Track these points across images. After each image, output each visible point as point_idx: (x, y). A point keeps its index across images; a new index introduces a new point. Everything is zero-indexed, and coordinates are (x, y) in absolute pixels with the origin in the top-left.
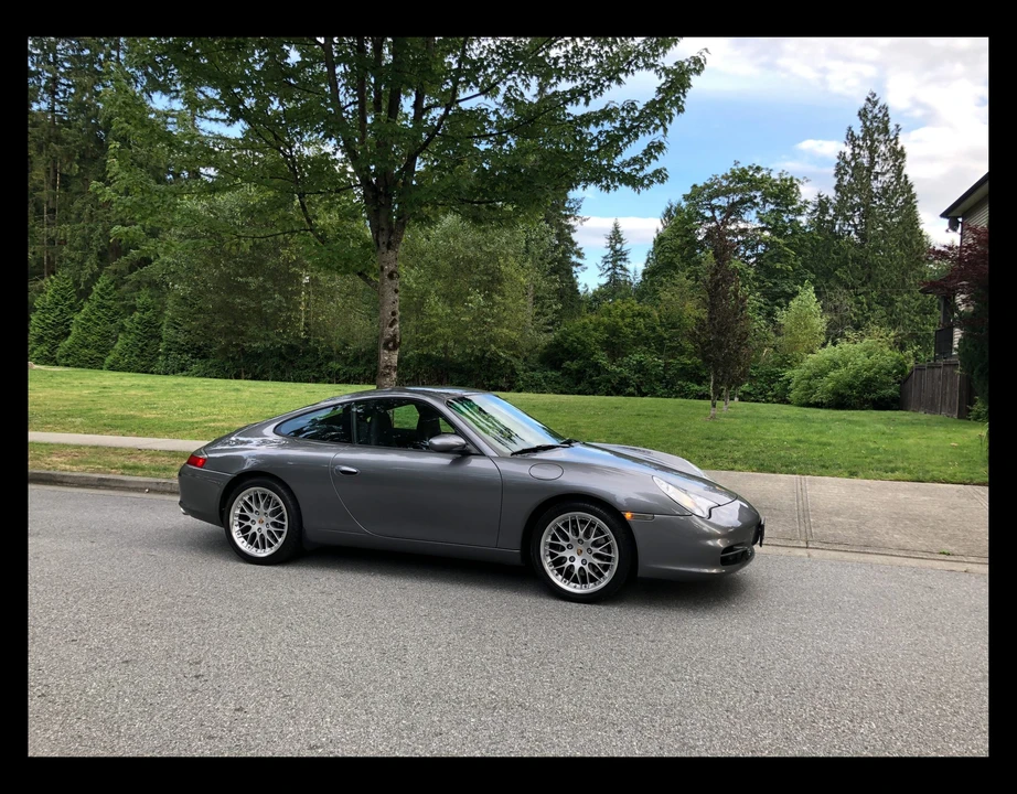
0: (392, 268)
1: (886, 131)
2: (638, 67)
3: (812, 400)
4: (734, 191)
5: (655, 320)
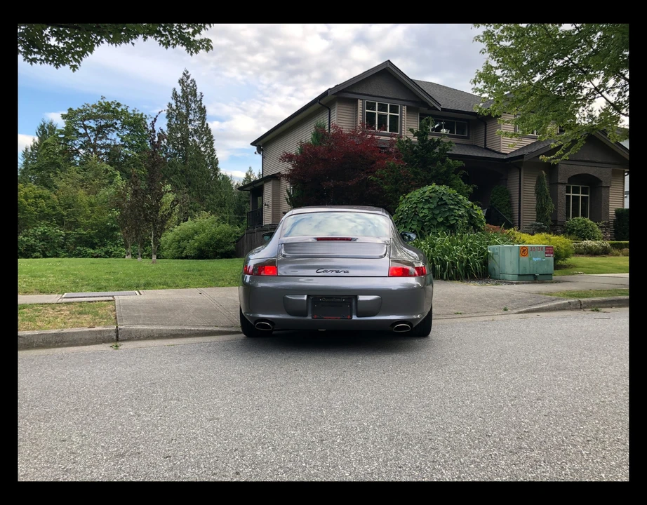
1: (195, 95)
3: (184, 255)
4: (103, 118)
5: (54, 202)
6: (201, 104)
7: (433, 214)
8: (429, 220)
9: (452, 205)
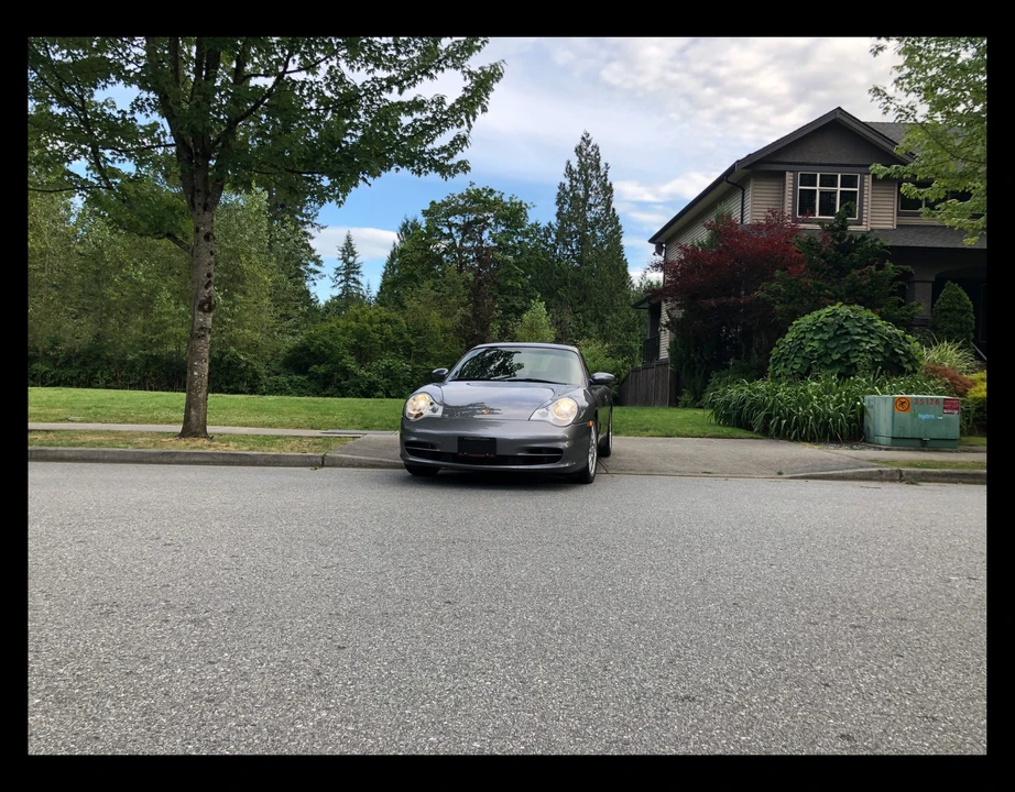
0: (208, 229)
1: (598, 168)
2: (448, 66)
4: (471, 212)
5: (402, 327)
6: (606, 180)
7: (826, 347)
8: (819, 358)
9: (858, 334)
